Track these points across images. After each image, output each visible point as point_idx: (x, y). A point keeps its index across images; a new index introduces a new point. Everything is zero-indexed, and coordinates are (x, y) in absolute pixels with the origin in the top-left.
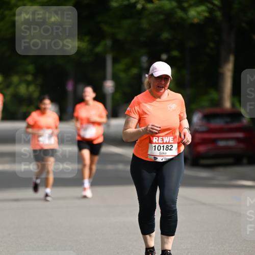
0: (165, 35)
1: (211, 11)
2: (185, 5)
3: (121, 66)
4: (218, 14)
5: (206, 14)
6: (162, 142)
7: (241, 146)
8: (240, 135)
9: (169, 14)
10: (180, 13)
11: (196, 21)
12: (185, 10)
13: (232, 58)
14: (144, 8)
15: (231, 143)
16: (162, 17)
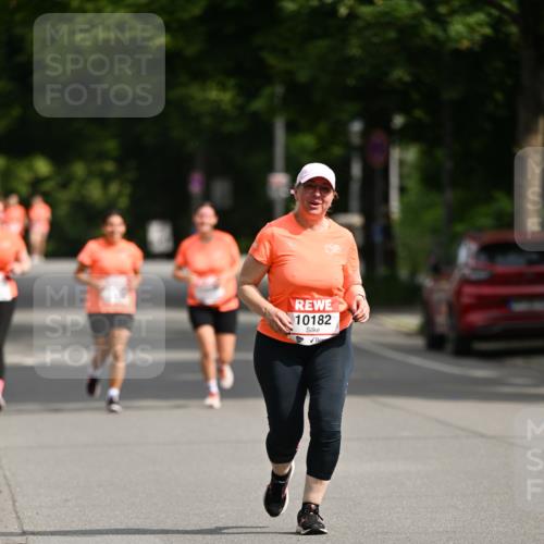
6: (311, 309)
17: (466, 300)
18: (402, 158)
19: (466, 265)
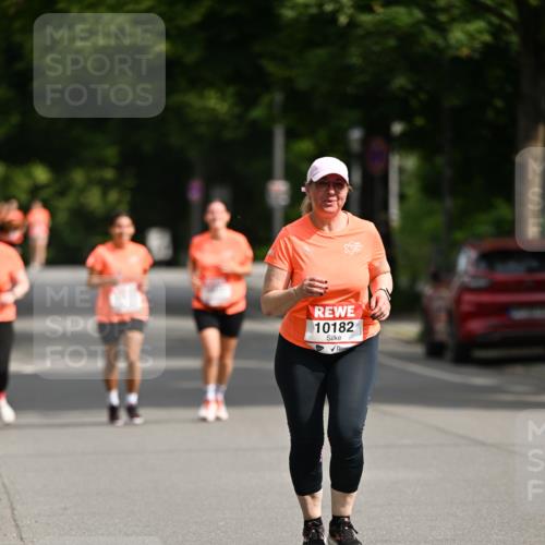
17: (466, 308)
18: (402, 165)
19: (466, 272)
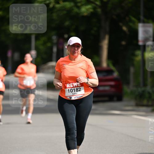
0: (67, 23)
1: (94, 8)
2: (79, 4)
3: (41, 42)
4: (99, 10)
5: (92, 10)
6: (72, 86)
7: (113, 90)
8: (112, 83)
9: (70, 11)
10: (76, 10)
11: (85, 14)
12: (79, 8)
13: (107, 37)
14: (54, 7)
15: (107, 88)
16: (65, 12)
